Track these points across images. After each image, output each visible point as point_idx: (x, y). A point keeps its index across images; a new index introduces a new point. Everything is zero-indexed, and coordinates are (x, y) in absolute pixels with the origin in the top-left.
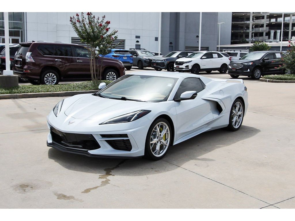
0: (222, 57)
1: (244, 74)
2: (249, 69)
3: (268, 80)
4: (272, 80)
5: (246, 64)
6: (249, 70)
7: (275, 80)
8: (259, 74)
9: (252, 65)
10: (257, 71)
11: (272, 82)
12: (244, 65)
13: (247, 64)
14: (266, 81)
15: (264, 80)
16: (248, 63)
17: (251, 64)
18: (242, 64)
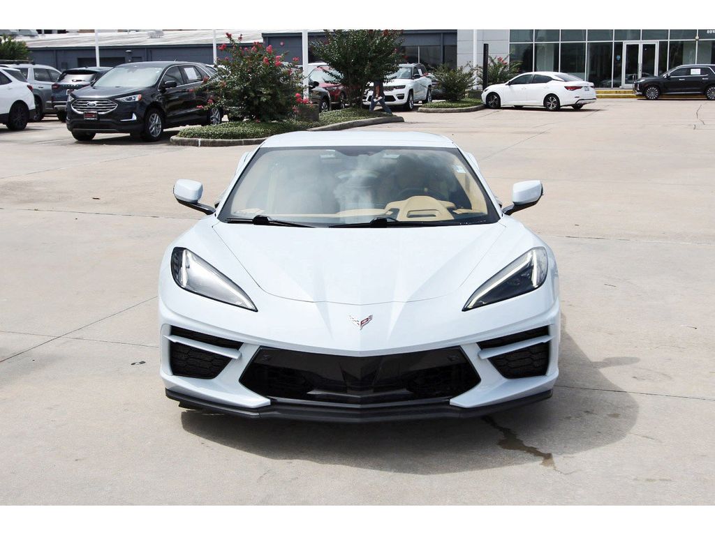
0: (10, 81)
1: (123, 128)
2: (134, 115)
3: (200, 140)
4: (211, 140)
5: (123, 99)
6: (134, 117)
7: (220, 140)
8: (158, 125)
9: (140, 102)
10: (153, 117)
11: (214, 144)
12: (119, 102)
13: (128, 100)
14: (195, 144)
15: (189, 141)
16: (128, 97)
17: (137, 100)
18: (112, 99)
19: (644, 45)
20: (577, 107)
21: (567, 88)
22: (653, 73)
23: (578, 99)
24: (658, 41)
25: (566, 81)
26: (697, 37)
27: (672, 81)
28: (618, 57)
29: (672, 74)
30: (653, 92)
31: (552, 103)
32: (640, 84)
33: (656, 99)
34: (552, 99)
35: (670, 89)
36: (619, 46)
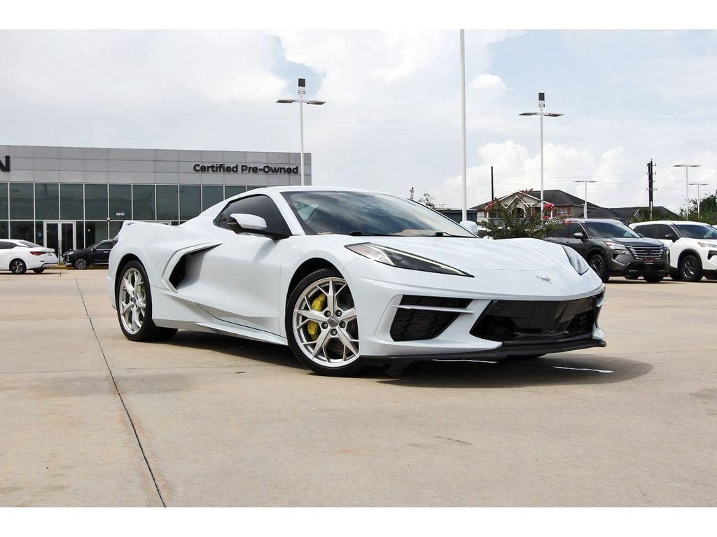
19: (62, 224)
20: (38, 271)
21: (32, 253)
22: (72, 248)
23: (43, 263)
24: (75, 221)
25: (30, 247)
26: (109, 219)
27: (98, 253)
28: (40, 234)
29: (97, 248)
30: (82, 262)
31: (17, 267)
32: (70, 256)
33: (85, 269)
34: (18, 263)
35: (96, 261)
36: (40, 226)
